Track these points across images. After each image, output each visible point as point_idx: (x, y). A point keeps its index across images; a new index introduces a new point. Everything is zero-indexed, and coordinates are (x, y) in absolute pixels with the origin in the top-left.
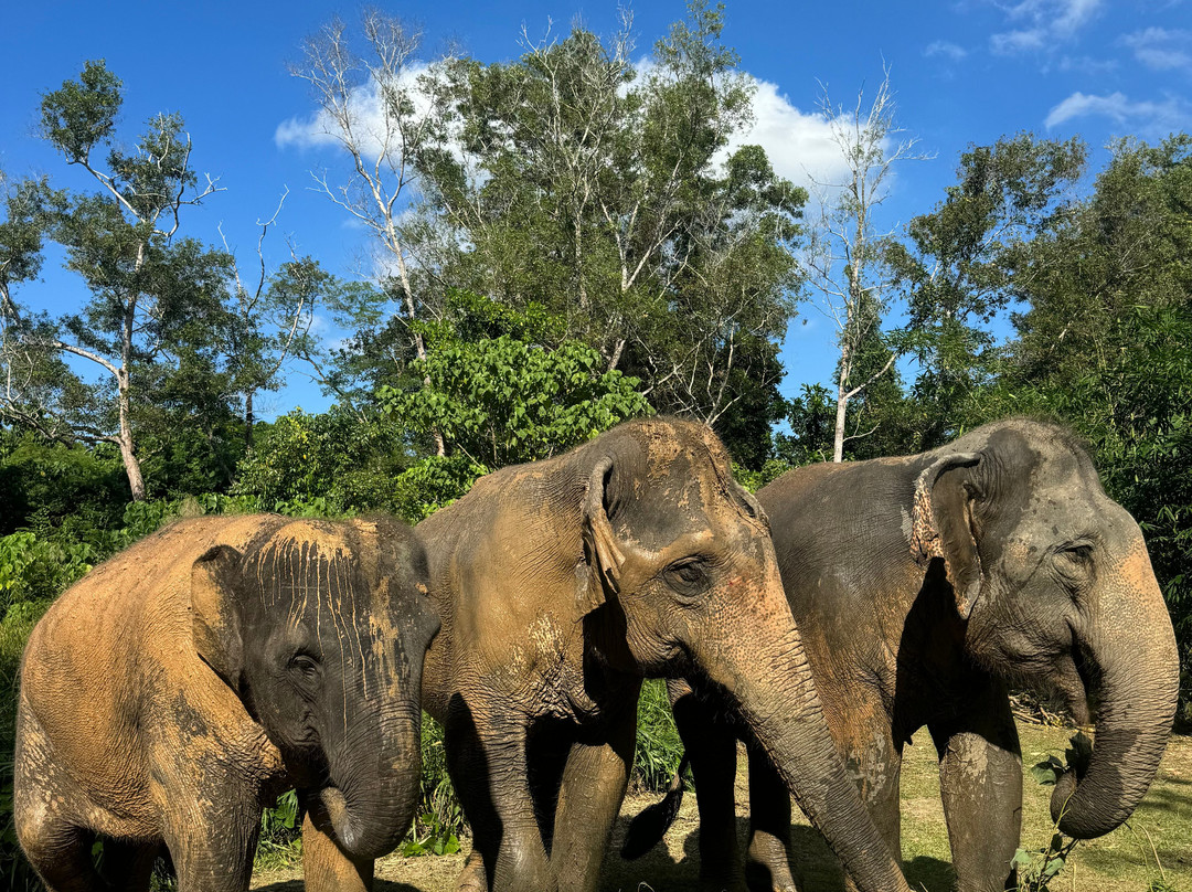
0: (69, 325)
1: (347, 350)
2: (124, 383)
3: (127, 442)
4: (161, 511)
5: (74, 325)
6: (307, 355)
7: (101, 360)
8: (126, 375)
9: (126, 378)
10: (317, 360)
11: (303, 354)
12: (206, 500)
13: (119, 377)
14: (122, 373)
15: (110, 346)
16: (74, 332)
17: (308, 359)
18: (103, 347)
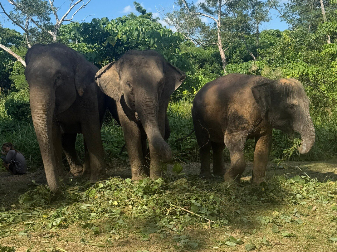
0: (201, 6)
1: (290, 3)
2: (219, 24)
3: (220, 45)
4: (237, 67)
5: (203, 6)
6: (276, 7)
7: (212, 17)
8: (220, 22)
9: (220, 23)
10: (279, 9)
11: (274, 7)
12: (251, 63)
13: (217, 23)
14: (218, 21)
15: (213, 12)
16: (203, 8)
17: (276, 9)
18: (211, 13)
